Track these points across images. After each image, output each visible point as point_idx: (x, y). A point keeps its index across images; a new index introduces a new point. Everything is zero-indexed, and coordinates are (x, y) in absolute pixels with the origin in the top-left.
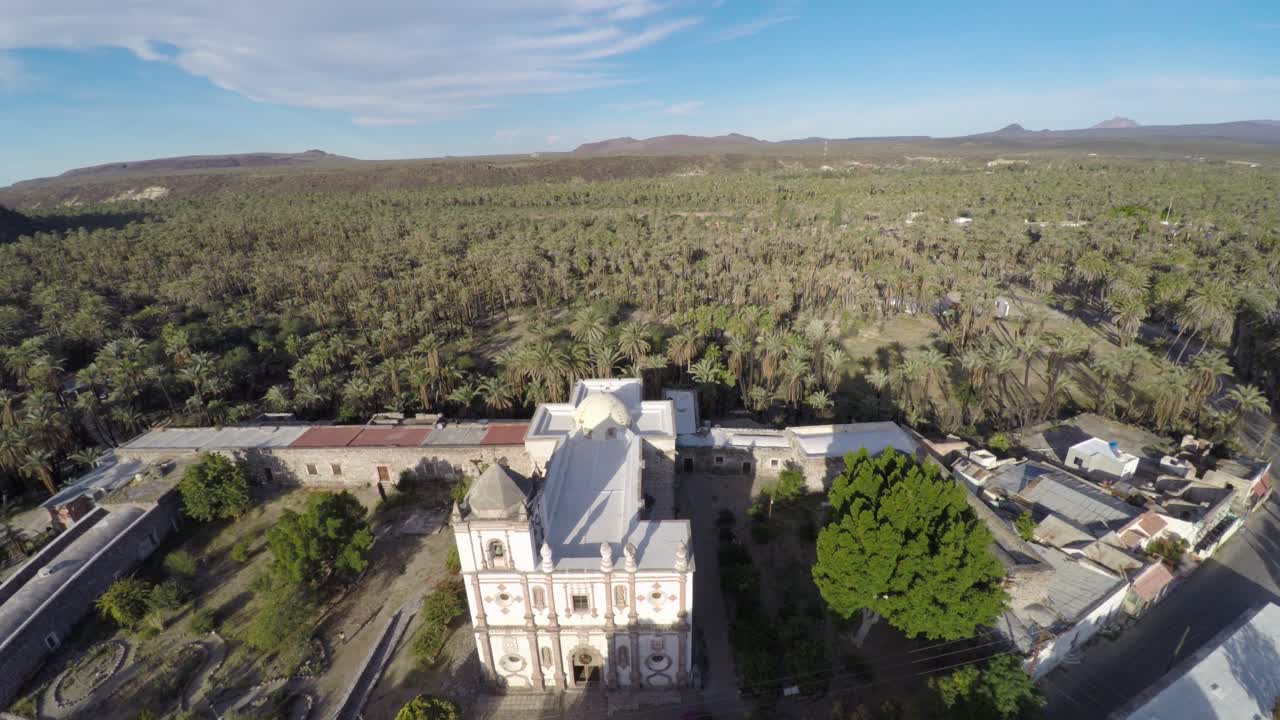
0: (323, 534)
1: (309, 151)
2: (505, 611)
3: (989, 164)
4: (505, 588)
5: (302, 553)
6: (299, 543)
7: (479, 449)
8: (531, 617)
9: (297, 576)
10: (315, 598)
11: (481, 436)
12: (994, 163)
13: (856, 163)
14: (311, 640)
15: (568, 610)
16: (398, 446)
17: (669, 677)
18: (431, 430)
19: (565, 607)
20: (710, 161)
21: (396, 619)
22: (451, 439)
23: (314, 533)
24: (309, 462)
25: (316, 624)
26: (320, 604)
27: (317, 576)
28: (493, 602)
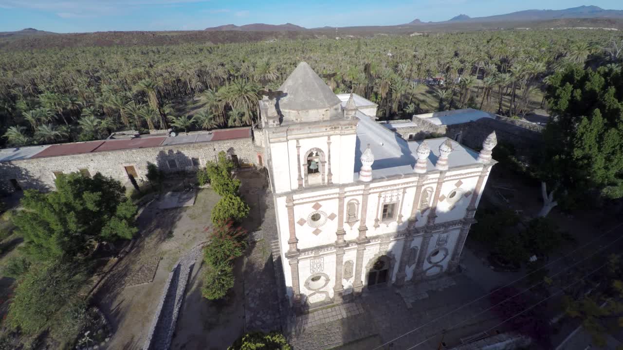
0: (80, 208)
1: (26, 29)
2: (317, 232)
3: (411, 35)
4: (320, 206)
5: (58, 228)
6: (52, 219)
7: (212, 143)
8: (341, 233)
9: (57, 251)
10: (83, 268)
11: (211, 137)
12: (413, 35)
13: (352, 36)
14: (87, 310)
15: (377, 220)
16: (140, 148)
17: (442, 267)
18: (166, 138)
19: (375, 218)
20: (281, 34)
21: (177, 272)
22: (185, 140)
23: (69, 207)
24: (55, 169)
25: (89, 293)
26: (91, 273)
27: (82, 249)
28: (306, 225)
